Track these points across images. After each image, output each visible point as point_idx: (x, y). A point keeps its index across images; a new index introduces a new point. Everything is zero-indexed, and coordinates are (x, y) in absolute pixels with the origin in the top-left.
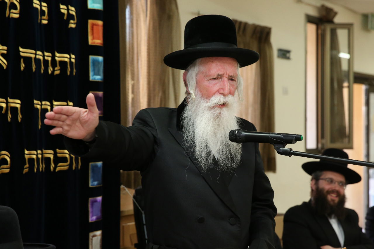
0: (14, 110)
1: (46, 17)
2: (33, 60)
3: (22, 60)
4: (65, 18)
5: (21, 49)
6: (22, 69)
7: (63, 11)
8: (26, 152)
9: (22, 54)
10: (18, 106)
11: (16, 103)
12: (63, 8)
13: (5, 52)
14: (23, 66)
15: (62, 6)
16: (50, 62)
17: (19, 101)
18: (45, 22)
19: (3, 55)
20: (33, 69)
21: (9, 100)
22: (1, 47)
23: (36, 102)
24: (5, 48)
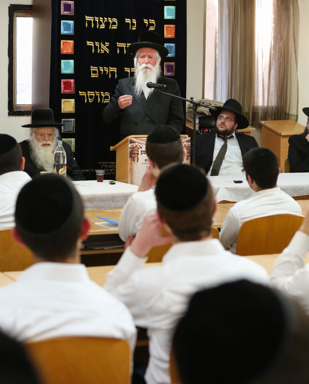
0: (113, 73)
1: (135, 26)
2: (124, 48)
3: (118, 49)
4: (147, 26)
5: (118, 44)
6: (118, 53)
7: (146, 22)
9: (118, 46)
10: (116, 71)
11: (115, 70)
12: (146, 21)
13: (108, 45)
14: (118, 51)
15: (144, 20)
18: (134, 28)
19: (107, 47)
20: (125, 53)
21: (110, 68)
22: (106, 43)
23: (127, 69)
24: (108, 43)
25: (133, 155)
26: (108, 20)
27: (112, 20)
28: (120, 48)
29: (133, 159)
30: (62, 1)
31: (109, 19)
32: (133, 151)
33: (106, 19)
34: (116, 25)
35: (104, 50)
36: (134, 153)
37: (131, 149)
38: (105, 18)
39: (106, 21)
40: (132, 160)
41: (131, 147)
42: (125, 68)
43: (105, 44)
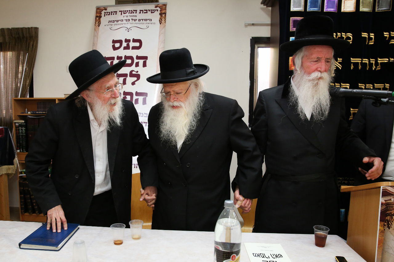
1: (373, 41)
2: (360, 64)
3: (352, 64)
5: (352, 59)
6: (352, 68)
8: (352, 109)
9: (352, 61)
13: (341, 61)
14: (352, 67)
15: (385, 33)
16: (368, 64)
17: (349, 85)
18: (371, 43)
19: (339, 63)
20: (360, 68)
21: (342, 84)
22: (339, 59)
23: (361, 85)
24: (341, 59)
25: (388, 218)
26: (341, 35)
27: (346, 35)
28: (354, 63)
29: (388, 224)
30: (291, 18)
31: (343, 34)
32: (388, 210)
33: (340, 34)
34: (351, 40)
35: (336, 67)
36: (391, 213)
37: (384, 207)
38: (338, 34)
39: (340, 36)
40: (385, 225)
41: (384, 202)
42: (359, 84)
43: (337, 60)
